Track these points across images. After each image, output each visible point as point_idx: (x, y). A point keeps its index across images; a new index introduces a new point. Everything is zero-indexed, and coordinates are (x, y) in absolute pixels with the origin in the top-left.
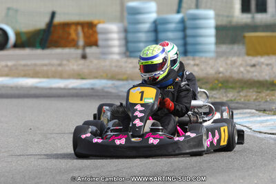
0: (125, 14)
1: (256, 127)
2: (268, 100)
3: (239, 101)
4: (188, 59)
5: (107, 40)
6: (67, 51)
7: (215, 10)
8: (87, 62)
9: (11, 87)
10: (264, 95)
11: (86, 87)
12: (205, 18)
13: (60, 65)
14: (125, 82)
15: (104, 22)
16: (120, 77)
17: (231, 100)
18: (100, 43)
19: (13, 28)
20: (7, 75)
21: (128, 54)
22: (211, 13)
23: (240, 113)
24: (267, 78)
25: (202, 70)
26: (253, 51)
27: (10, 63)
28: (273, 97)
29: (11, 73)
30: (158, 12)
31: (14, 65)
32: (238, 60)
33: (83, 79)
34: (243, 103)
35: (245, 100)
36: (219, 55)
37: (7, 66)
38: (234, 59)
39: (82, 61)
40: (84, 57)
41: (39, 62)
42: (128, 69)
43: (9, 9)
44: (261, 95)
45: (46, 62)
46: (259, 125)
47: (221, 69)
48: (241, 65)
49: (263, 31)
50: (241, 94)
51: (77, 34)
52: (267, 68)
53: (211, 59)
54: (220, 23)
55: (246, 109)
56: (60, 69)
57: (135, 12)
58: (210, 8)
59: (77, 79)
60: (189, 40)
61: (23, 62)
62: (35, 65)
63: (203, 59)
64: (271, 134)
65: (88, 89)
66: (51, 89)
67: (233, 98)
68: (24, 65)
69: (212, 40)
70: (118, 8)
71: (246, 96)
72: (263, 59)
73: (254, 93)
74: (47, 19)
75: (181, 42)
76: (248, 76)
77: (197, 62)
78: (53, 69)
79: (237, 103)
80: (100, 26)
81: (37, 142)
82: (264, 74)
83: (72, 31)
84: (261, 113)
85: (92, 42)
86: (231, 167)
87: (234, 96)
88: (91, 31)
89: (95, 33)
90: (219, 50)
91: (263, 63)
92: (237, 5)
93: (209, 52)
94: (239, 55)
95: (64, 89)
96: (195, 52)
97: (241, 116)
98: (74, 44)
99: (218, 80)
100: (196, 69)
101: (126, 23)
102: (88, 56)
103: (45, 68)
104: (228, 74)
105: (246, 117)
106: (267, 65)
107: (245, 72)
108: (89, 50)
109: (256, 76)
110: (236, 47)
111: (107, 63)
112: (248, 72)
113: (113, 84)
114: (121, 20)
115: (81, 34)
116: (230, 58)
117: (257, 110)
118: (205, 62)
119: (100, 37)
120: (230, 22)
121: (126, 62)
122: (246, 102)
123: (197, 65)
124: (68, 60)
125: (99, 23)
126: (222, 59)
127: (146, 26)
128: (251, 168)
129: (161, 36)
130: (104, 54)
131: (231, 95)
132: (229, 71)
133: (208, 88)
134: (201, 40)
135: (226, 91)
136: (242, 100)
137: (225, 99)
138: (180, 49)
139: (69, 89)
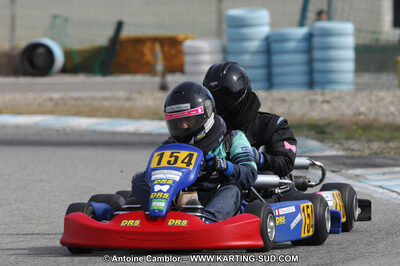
0: (224, 26)
3: (387, 155)
4: (316, 94)
5: (197, 63)
6: (138, 78)
7: (354, 22)
9: (57, 131)
12: (340, 34)
13: (128, 99)
15: (193, 38)
17: (376, 154)
18: (187, 68)
19: (60, 44)
20: (51, 113)
22: (349, 27)
23: (389, 173)
25: (335, 109)
27: (55, 96)
29: (57, 109)
30: (272, 24)
31: (62, 99)
32: (388, 96)
33: (161, 119)
34: (392, 159)
35: (396, 154)
36: (359, 88)
37: (51, 99)
38: (382, 94)
39: (161, 94)
40: (164, 88)
41: (98, 94)
43: (55, 17)
45: (108, 94)
47: (362, 109)
48: (392, 103)
50: (391, 145)
51: (154, 55)
53: (348, 93)
54: (361, 42)
56: (128, 104)
57: (239, 24)
58: (348, 20)
59: (154, 119)
60: (317, 66)
61: (75, 95)
62: (93, 98)
63: (337, 94)
66: (115, 133)
67: (379, 151)
68: (77, 99)
69: (350, 66)
70: (214, 18)
71: (397, 148)
74: (109, 32)
75: (304, 68)
77: (328, 97)
78: (118, 104)
79: (385, 157)
80: (188, 44)
83: (147, 50)
85: (175, 66)
86: (373, 250)
87: (379, 147)
88: (173, 51)
89: (180, 53)
90: (360, 80)
92: (388, 17)
93: (346, 83)
94: (388, 88)
95: (133, 134)
96: (326, 83)
97: (390, 176)
98: (149, 70)
99: (357, 124)
100: (326, 107)
101: (225, 40)
102: (170, 86)
103: (106, 103)
104: (372, 116)
105: (396, 179)
107: (397, 113)
108: (170, 78)
110: (385, 78)
114: (219, 34)
115: (160, 55)
116: (375, 92)
118: (339, 98)
119: (188, 59)
120: (377, 40)
122: (397, 156)
123: (328, 102)
124: (140, 93)
125: (186, 39)
126: (364, 93)
127: (254, 45)
129: (276, 59)
131: (375, 146)
132: (374, 112)
133: (343, 135)
134: (334, 66)
135: (369, 141)
136: (392, 153)
137: (367, 152)
138: (304, 79)
139: (141, 135)
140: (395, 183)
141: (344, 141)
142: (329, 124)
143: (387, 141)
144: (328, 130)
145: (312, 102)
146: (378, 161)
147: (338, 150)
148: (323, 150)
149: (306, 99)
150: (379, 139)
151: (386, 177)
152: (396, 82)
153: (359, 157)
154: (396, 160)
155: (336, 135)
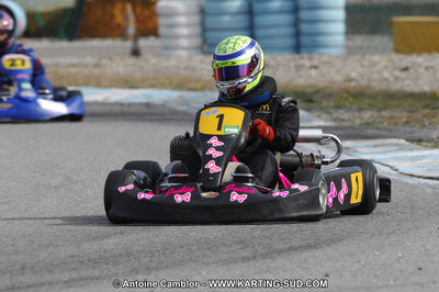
1: (404, 167)
2: (427, 123)
3: (380, 126)
4: (302, 58)
5: (172, 26)
6: (108, 43)
8: (140, 62)
10: (419, 116)
11: (137, 100)
13: (96, 66)
14: (199, 94)
16: (193, 85)
17: (368, 124)
18: (162, 31)
19: (23, 5)
21: (206, 48)
24: (426, 88)
25: (323, 75)
26: (407, 46)
28: (435, 120)
32: (380, 60)
33: (132, 87)
34: (386, 129)
35: (389, 124)
36: (350, 51)
38: (375, 58)
39: (132, 60)
40: (136, 53)
41: (62, 60)
42: (205, 73)
44: (416, 116)
45: (75, 60)
46: (409, 164)
47: (354, 75)
48: (386, 67)
49: (422, 14)
50: (384, 114)
51: (126, 17)
52: (426, 73)
53: (337, 57)
55: (389, 137)
56: (96, 71)
59: (123, 87)
60: (304, 28)
62: (58, 65)
63: (325, 58)
64: (428, 178)
65: (141, 104)
67: (371, 120)
69: (340, 27)
71: (391, 118)
72: (420, 59)
73: (404, 113)
75: (289, 31)
76: (396, 86)
77: (315, 63)
78: (86, 71)
79: (377, 128)
80: (162, 5)
81: (55, 187)
82: (421, 82)
83: (117, 11)
84: (414, 145)
85: (148, 29)
87: (372, 117)
88: (146, 12)
89: (154, 14)
90: (351, 43)
91: (420, 66)
93: (336, 46)
94: (383, 51)
95: (102, 104)
96: (314, 47)
97: (382, 149)
98: (119, 32)
99: (347, 92)
100: (313, 72)
102: (143, 51)
103: (73, 70)
104: (364, 83)
105: (389, 151)
106: (427, 68)
107: (391, 79)
108: (143, 42)
109: (408, 85)
110: (378, 40)
111: (172, 62)
112: (397, 78)
113: (180, 97)
115: (131, 17)
116: (368, 57)
117: (407, 140)
119: (162, 21)
121: (202, 62)
122: (391, 127)
123: (316, 67)
124: (110, 59)
126: (357, 57)
127: (235, 5)
128: (394, 232)
129: (260, 20)
130: (167, 48)
131: (367, 115)
132: (366, 77)
133: (332, 104)
134: (323, 27)
135: (360, 110)
136: (385, 124)
137: (358, 122)
138: (290, 42)
139: (111, 104)
140: (387, 156)
141: (332, 111)
142: (317, 92)
143: (380, 110)
144: (315, 98)
145: (299, 67)
146: (370, 132)
147: (326, 120)
148: (311, 120)
149: (292, 64)
150: (372, 107)
151: (377, 150)
152: (391, 45)
153: (349, 128)
154: (390, 131)
155: (324, 104)
